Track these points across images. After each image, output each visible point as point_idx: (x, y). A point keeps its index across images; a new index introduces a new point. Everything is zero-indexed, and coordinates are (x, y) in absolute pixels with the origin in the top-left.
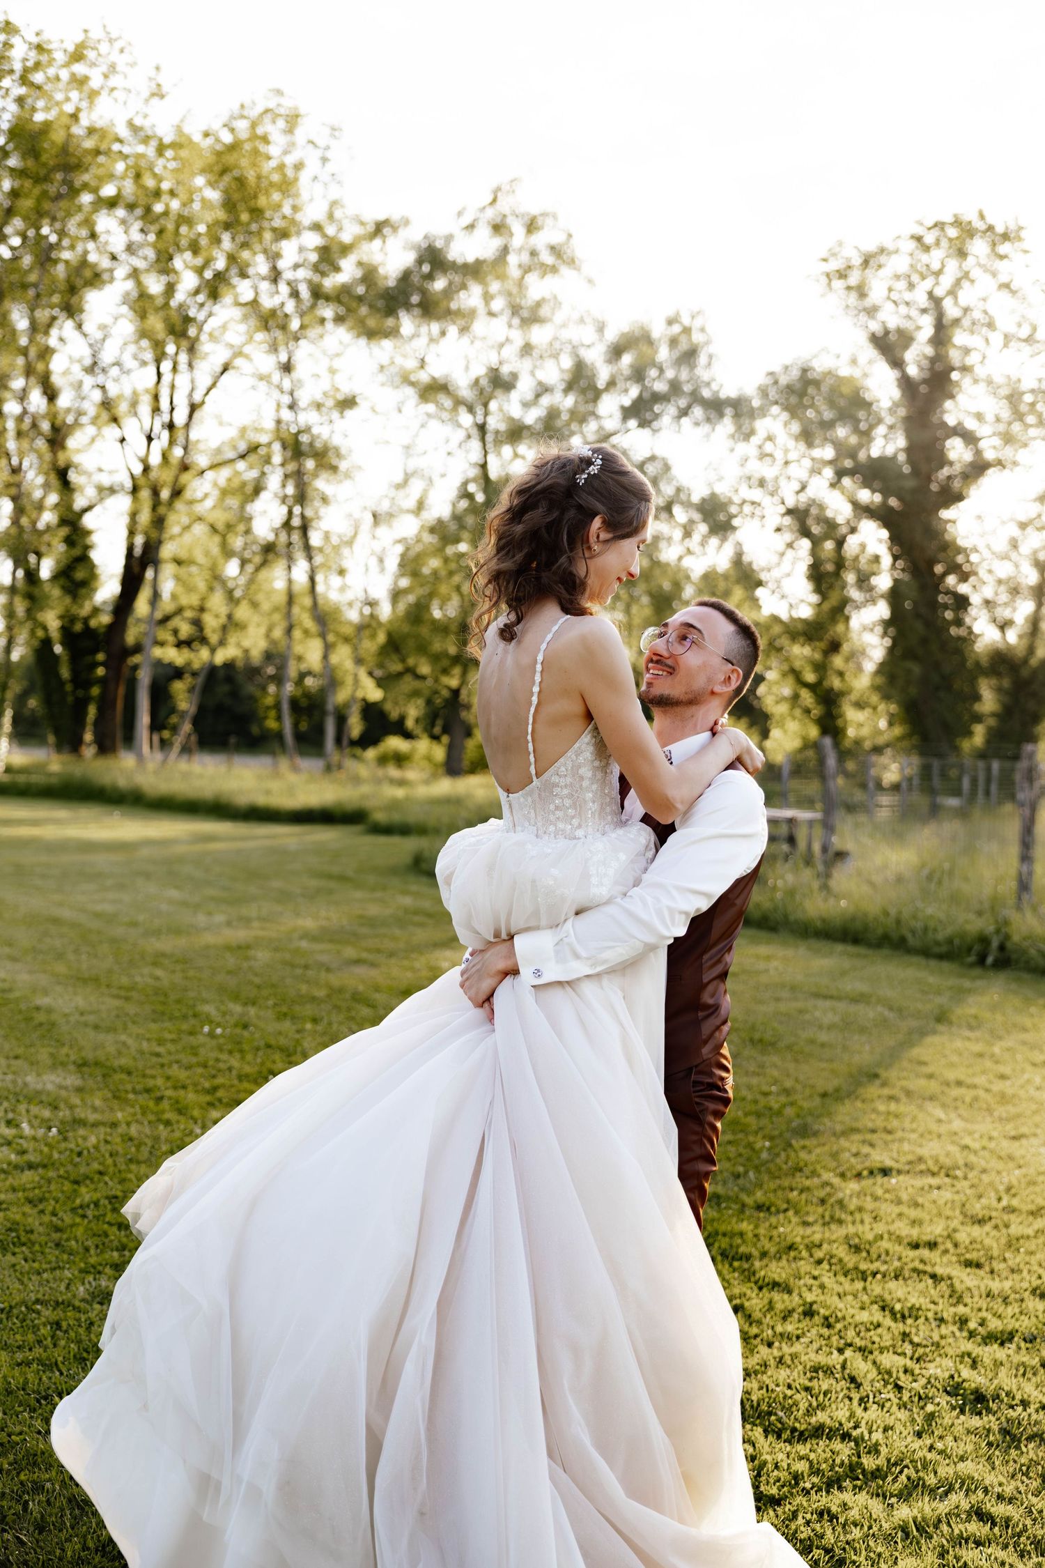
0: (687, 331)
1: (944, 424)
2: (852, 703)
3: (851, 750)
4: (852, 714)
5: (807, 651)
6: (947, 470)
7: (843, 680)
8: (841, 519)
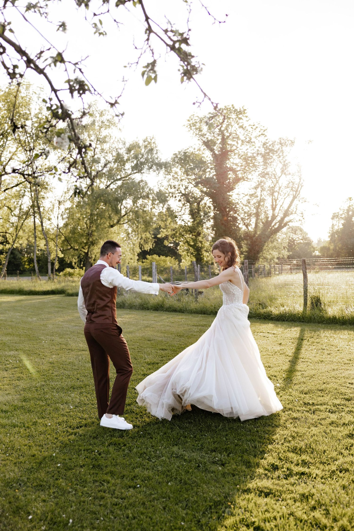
0: (149, 143)
1: (227, 167)
2: (205, 250)
3: (205, 264)
4: (205, 254)
5: (191, 236)
6: (228, 181)
7: (202, 244)
8: (198, 196)
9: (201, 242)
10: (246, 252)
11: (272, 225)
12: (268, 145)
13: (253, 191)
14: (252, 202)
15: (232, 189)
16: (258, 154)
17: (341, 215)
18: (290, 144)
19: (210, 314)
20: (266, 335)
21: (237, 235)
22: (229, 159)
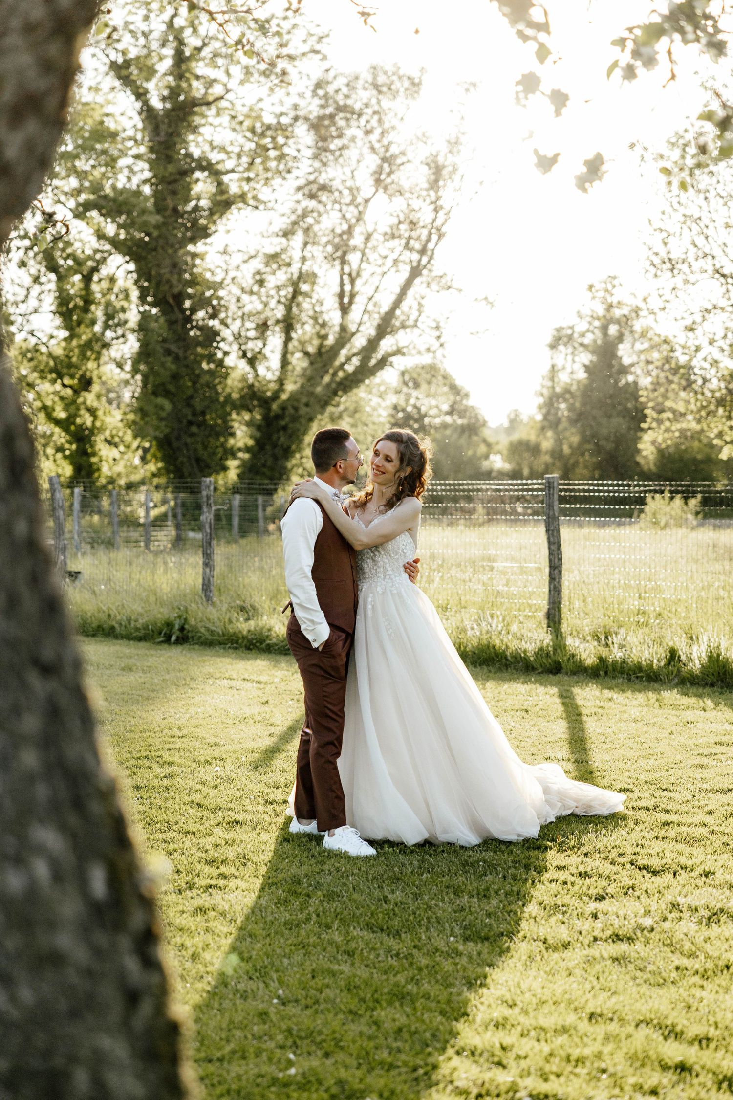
1: (188, 155)
2: (106, 440)
3: (104, 487)
4: (105, 452)
5: (58, 386)
6: (193, 203)
7: (95, 416)
8: (89, 252)
9: (93, 412)
10: (247, 449)
11: (337, 363)
12: (331, 89)
13: (273, 245)
14: (272, 281)
15: (203, 233)
16: (296, 119)
17: (583, 335)
18: (406, 89)
19: (94, 635)
20: (238, 684)
21: (217, 393)
22: (195, 130)
